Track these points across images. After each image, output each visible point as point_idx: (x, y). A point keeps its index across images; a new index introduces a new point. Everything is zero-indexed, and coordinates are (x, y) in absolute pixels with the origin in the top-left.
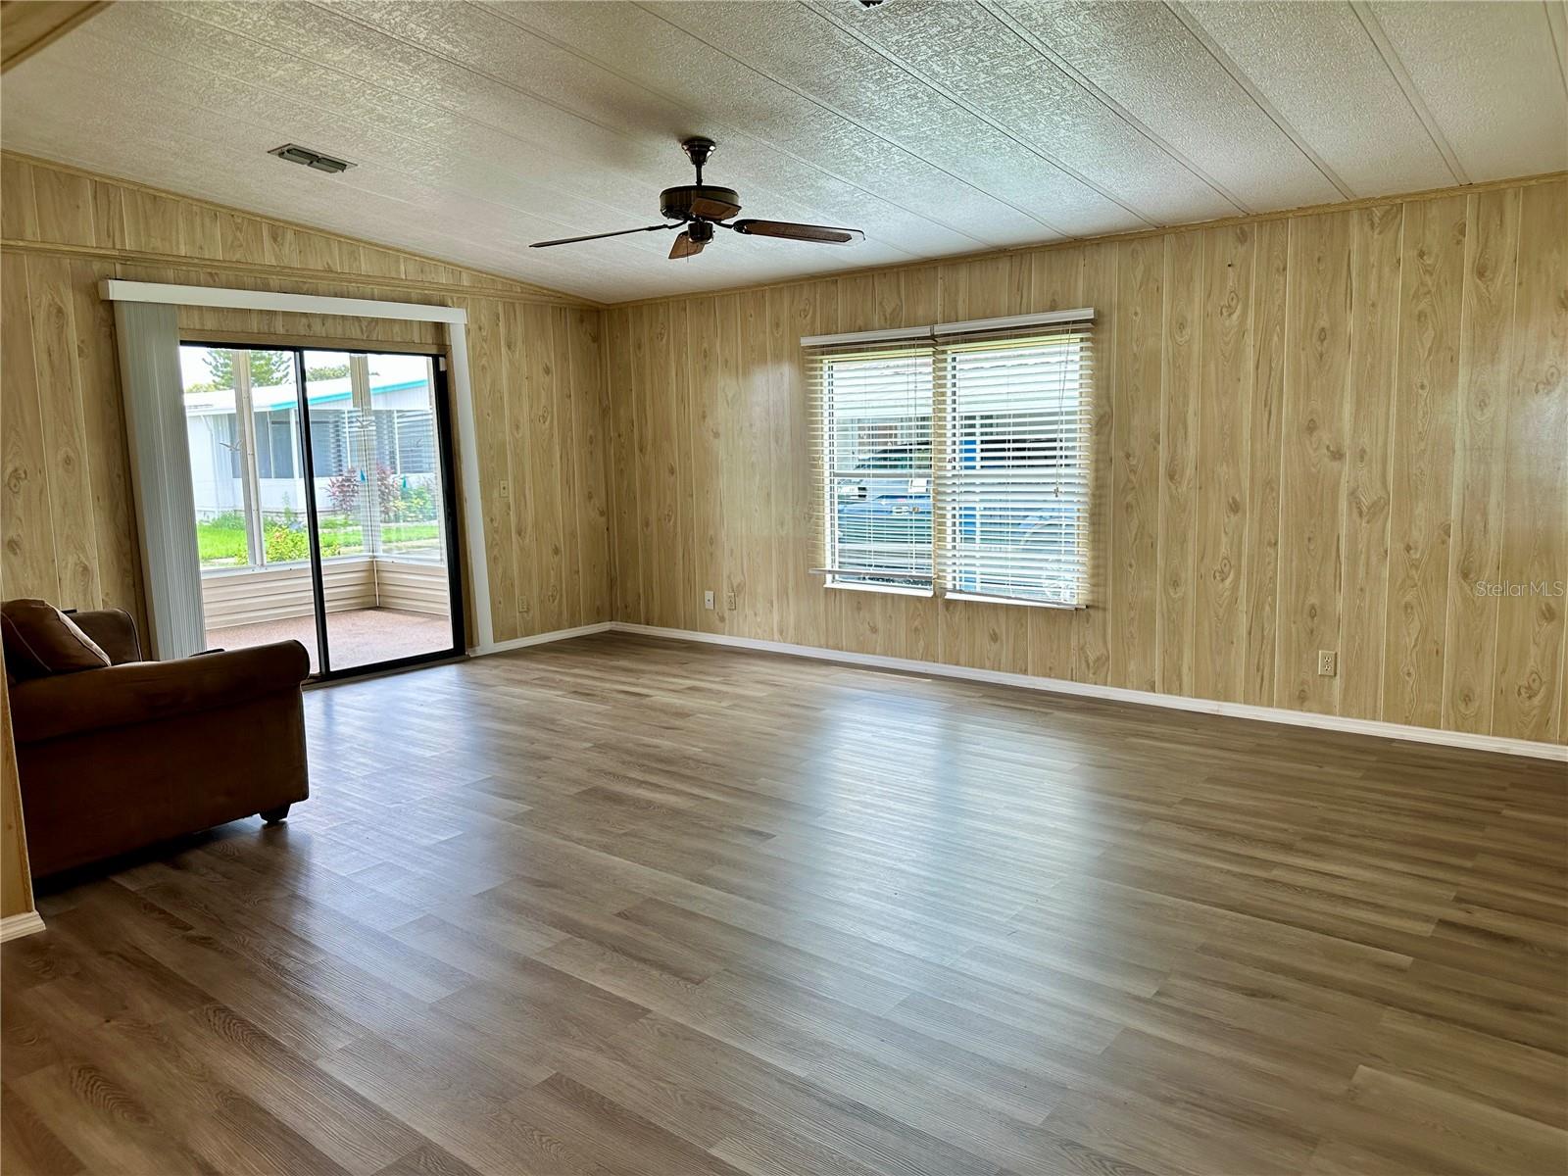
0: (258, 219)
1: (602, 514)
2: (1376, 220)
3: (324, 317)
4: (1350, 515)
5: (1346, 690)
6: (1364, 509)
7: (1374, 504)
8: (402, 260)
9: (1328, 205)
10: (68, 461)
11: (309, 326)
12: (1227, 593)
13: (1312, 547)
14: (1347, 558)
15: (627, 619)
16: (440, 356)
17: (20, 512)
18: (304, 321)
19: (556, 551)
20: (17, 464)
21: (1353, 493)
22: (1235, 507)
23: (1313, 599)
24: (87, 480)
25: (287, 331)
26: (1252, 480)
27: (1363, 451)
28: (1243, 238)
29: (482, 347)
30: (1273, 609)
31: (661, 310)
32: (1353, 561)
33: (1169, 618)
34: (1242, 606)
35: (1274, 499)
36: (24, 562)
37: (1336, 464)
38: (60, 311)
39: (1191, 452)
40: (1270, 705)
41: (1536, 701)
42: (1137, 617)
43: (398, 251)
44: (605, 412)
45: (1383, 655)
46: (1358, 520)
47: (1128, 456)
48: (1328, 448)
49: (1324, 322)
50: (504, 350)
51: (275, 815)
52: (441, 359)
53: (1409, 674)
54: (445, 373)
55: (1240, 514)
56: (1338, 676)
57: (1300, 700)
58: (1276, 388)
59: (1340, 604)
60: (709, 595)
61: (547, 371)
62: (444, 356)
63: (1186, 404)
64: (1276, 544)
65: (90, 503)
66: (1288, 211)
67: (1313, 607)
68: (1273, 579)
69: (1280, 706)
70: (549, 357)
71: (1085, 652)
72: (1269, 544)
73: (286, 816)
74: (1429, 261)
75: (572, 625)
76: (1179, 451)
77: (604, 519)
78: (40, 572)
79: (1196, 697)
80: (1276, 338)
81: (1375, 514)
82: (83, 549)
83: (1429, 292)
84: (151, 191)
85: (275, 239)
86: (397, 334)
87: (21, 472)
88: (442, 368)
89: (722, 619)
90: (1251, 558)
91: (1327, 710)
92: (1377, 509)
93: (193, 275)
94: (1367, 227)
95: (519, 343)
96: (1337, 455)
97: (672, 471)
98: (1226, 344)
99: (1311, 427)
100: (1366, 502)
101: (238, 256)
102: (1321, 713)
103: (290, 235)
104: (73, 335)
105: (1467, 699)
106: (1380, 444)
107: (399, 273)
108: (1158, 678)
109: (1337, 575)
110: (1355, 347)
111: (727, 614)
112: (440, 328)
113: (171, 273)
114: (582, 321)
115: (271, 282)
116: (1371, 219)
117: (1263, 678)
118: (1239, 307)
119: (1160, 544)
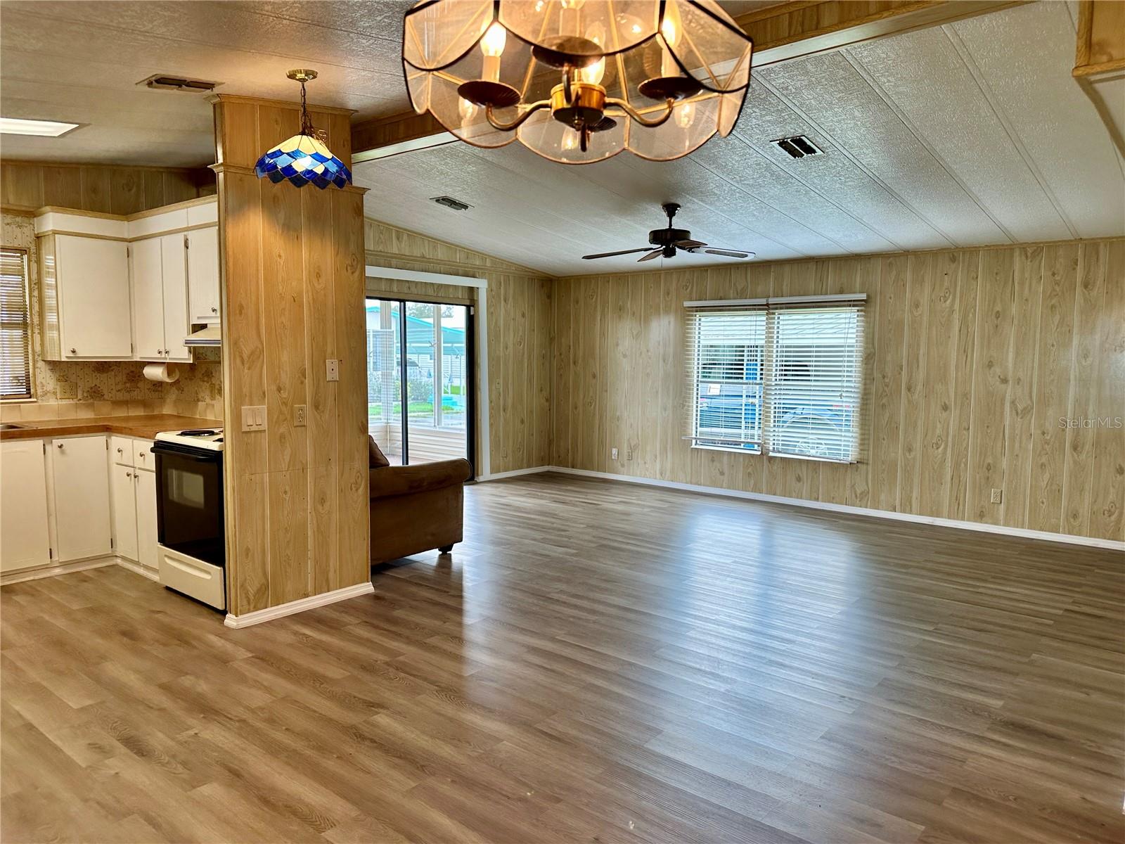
0: (391, 227)
1: (547, 400)
2: (1029, 254)
3: (416, 283)
4: (1011, 415)
5: (1007, 509)
6: (1019, 411)
7: (1025, 409)
8: (458, 252)
9: (1003, 245)
11: (409, 288)
12: (940, 456)
13: (989, 431)
14: (1009, 438)
15: (559, 464)
16: (471, 306)
18: (407, 285)
19: (522, 422)
21: (1013, 402)
22: (945, 408)
23: (989, 460)
25: (398, 290)
26: (956, 393)
27: (1019, 379)
28: (953, 259)
29: (492, 302)
30: (966, 465)
31: (593, 281)
32: (1012, 439)
33: (905, 470)
34: (948, 464)
35: (968, 404)
37: (1003, 386)
39: (921, 375)
40: (963, 519)
41: (1113, 518)
42: (886, 469)
43: (457, 246)
44: (552, 340)
45: (1028, 491)
46: (1016, 417)
47: (884, 377)
48: (999, 377)
49: (998, 308)
50: (503, 302)
51: (445, 549)
52: (472, 308)
53: (1043, 503)
54: (473, 316)
55: (948, 412)
56: (1003, 503)
57: (980, 517)
58: (970, 343)
59: (1004, 463)
60: (614, 451)
61: (523, 315)
62: (473, 306)
63: (918, 349)
64: (969, 429)
66: (980, 247)
67: (989, 465)
68: (966, 449)
69: (968, 520)
70: (525, 308)
71: (855, 489)
72: (965, 429)
73: (451, 550)
74: (1057, 278)
75: (529, 466)
76: (914, 374)
77: (547, 404)
79: (920, 515)
80: (971, 315)
81: (1025, 414)
83: (1057, 295)
85: (398, 239)
86: (451, 293)
88: (472, 313)
89: (623, 466)
90: (954, 436)
91: (996, 523)
92: (1027, 411)
94: (1023, 258)
95: (511, 299)
96: (1005, 381)
97: (594, 376)
98: (943, 317)
99: (990, 365)
100: (1020, 407)
101: (381, 248)
102: (992, 524)
103: (405, 237)
105: (1075, 516)
106: (1029, 375)
107: (456, 258)
108: (897, 503)
109: (1003, 447)
110: (1016, 322)
111: (626, 463)
112: (472, 290)
114: (543, 286)
115: (393, 263)
116: (1026, 254)
117: (959, 504)
118: (951, 297)
119: (901, 428)
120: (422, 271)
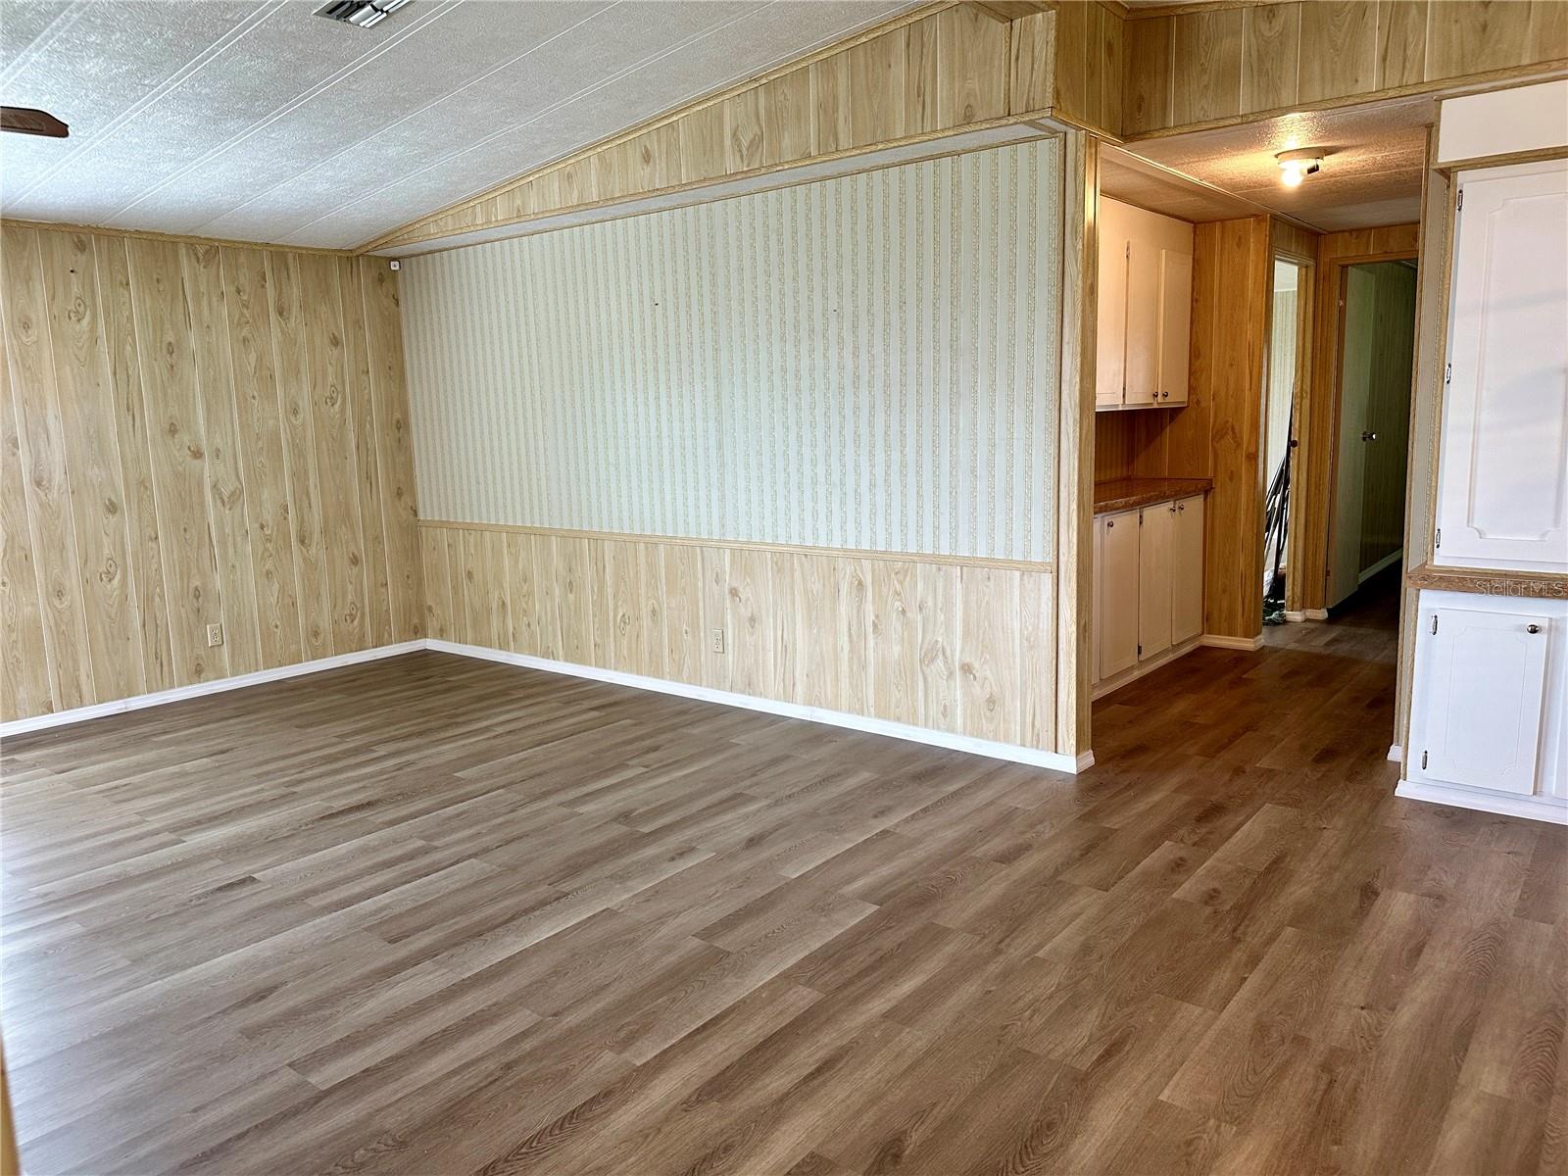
2: (200, 256)
4: (215, 506)
5: (233, 656)
6: (226, 499)
7: (233, 494)
9: (162, 234)
12: (117, 592)
13: (188, 537)
14: (218, 542)
21: (215, 487)
22: (112, 508)
23: (196, 582)
26: (126, 480)
27: (218, 450)
28: (81, 246)
30: (162, 597)
32: (223, 543)
33: (58, 632)
34: (134, 601)
35: (148, 497)
37: (197, 462)
40: (172, 687)
41: (356, 622)
42: (20, 638)
45: (256, 615)
46: (222, 509)
48: (189, 448)
49: (170, 337)
53: (277, 627)
55: (118, 515)
56: (225, 643)
57: (198, 673)
58: (135, 394)
59: (218, 582)
63: (43, 407)
64: (157, 538)
66: (126, 232)
67: (196, 589)
68: (158, 570)
69: (181, 685)
72: (151, 539)
74: (244, 297)
76: (43, 456)
79: (100, 703)
80: (128, 348)
81: (233, 502)
83: (248, 322)
90: (135, 555)
91: (221, 676)
92: (235, 496)
94: (193, 260)
96: (198, 454)
98: (81, 348)
99: (173, 430)
100: (226, 494)
102: (216, 679)
105: (316, 634)
106: (230, 442)
109: (212, 557)
110: (198, 359)
116: (196, 254)
117: (162, 664)
118: (88, 313)
119: (36, 555)
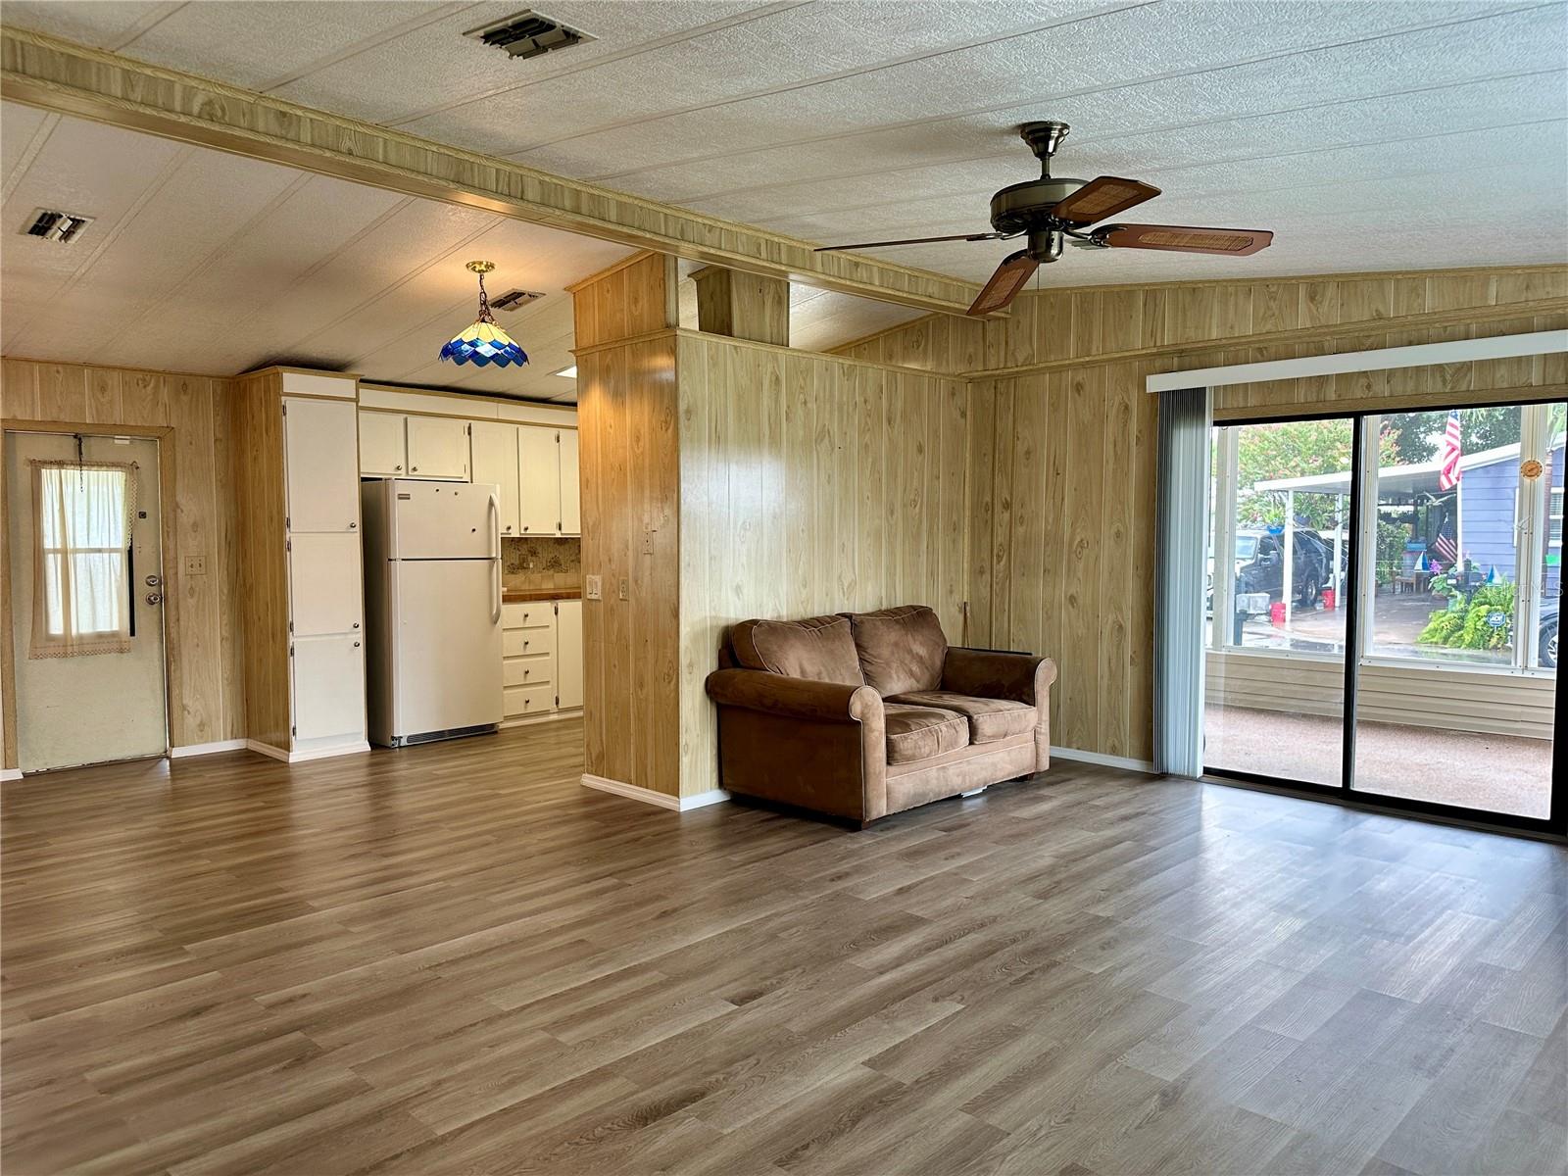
0: (1293, 281)
10: (1118, 535)
11: (1369, 387)
17: (1080, 575)
18: (1363, 381)
20: (1083, 536)
24: (1131, 552)
25: (1339, 396)
36: (1079, 614)
38: (1127, 407)
43: (1485, 270)
65: (1130, 571)
78: (1088, 623)
82: (1120, 609)
84: (1189, 286)
85: (1312, 299)
87: (1085, 542)
93: (1242, 354)
101: (1269, 327)
104: (1134, 427)
113: (1221, 356)
115: (1326, 344)
120: (1410, 344)
